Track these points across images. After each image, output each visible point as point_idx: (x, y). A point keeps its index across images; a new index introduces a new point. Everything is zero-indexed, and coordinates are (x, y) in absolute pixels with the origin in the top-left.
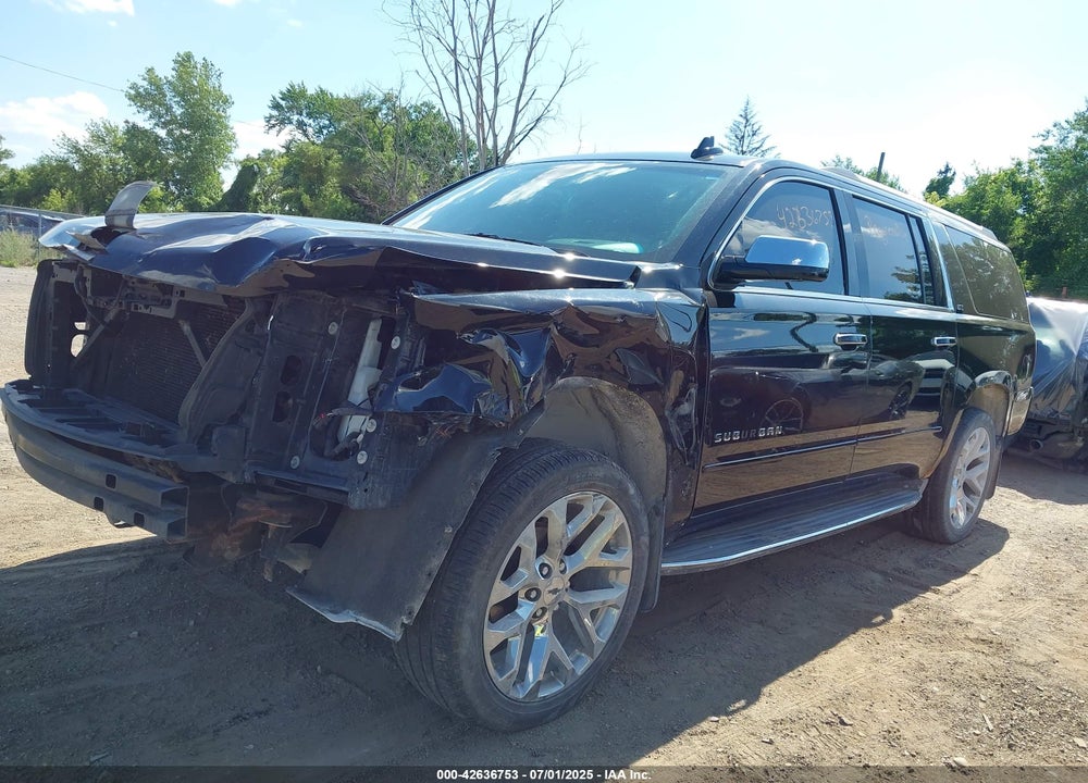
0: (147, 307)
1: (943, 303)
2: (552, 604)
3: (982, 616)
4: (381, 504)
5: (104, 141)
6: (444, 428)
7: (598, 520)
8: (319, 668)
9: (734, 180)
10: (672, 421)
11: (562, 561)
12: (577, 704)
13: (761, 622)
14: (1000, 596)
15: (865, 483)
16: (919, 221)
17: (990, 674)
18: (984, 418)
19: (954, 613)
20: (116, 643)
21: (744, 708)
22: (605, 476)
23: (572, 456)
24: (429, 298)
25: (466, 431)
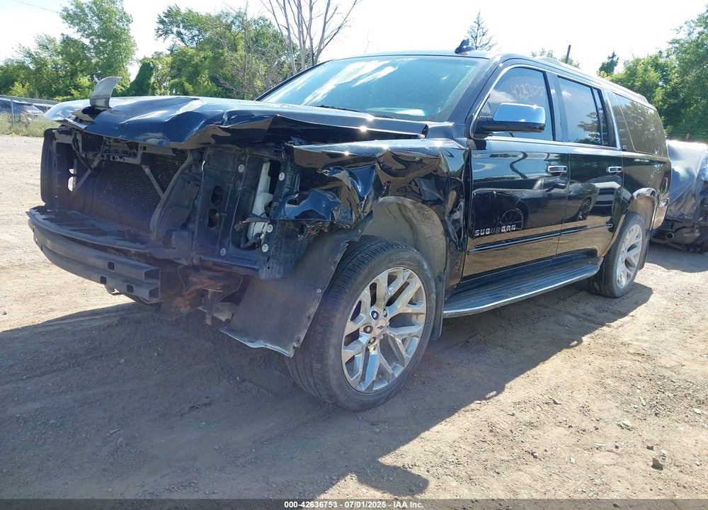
0: (121, 157)
1: (614, 145)
2: (380, 335)
3: (637, 340)
4: (278, 276)
5: (47, 48)
6: (313, 229)
7: (406, 284)
8: (238, 378)
9: (484, 67)
10: (449, 223)
11: (385, 310)
12: (395, 394)
13: (502, 346)
14: (649, 328)
15: (565, 260)
16: (599, 92)
17: (643, 373)
18: (639, 218)
19: (621, 339)
20: (112, 366)
21: (495, 396)
22: (410, 258)
23: (389, 246)
24: (302, 147)
25: (326, 231)
